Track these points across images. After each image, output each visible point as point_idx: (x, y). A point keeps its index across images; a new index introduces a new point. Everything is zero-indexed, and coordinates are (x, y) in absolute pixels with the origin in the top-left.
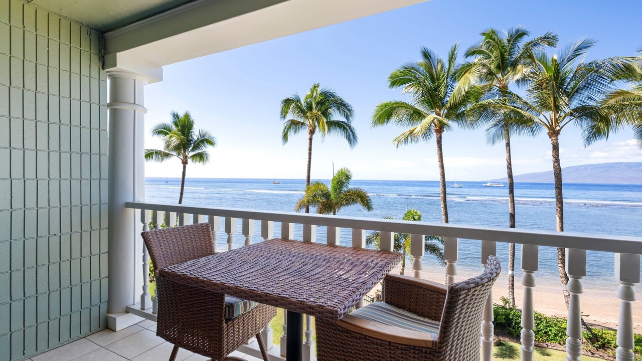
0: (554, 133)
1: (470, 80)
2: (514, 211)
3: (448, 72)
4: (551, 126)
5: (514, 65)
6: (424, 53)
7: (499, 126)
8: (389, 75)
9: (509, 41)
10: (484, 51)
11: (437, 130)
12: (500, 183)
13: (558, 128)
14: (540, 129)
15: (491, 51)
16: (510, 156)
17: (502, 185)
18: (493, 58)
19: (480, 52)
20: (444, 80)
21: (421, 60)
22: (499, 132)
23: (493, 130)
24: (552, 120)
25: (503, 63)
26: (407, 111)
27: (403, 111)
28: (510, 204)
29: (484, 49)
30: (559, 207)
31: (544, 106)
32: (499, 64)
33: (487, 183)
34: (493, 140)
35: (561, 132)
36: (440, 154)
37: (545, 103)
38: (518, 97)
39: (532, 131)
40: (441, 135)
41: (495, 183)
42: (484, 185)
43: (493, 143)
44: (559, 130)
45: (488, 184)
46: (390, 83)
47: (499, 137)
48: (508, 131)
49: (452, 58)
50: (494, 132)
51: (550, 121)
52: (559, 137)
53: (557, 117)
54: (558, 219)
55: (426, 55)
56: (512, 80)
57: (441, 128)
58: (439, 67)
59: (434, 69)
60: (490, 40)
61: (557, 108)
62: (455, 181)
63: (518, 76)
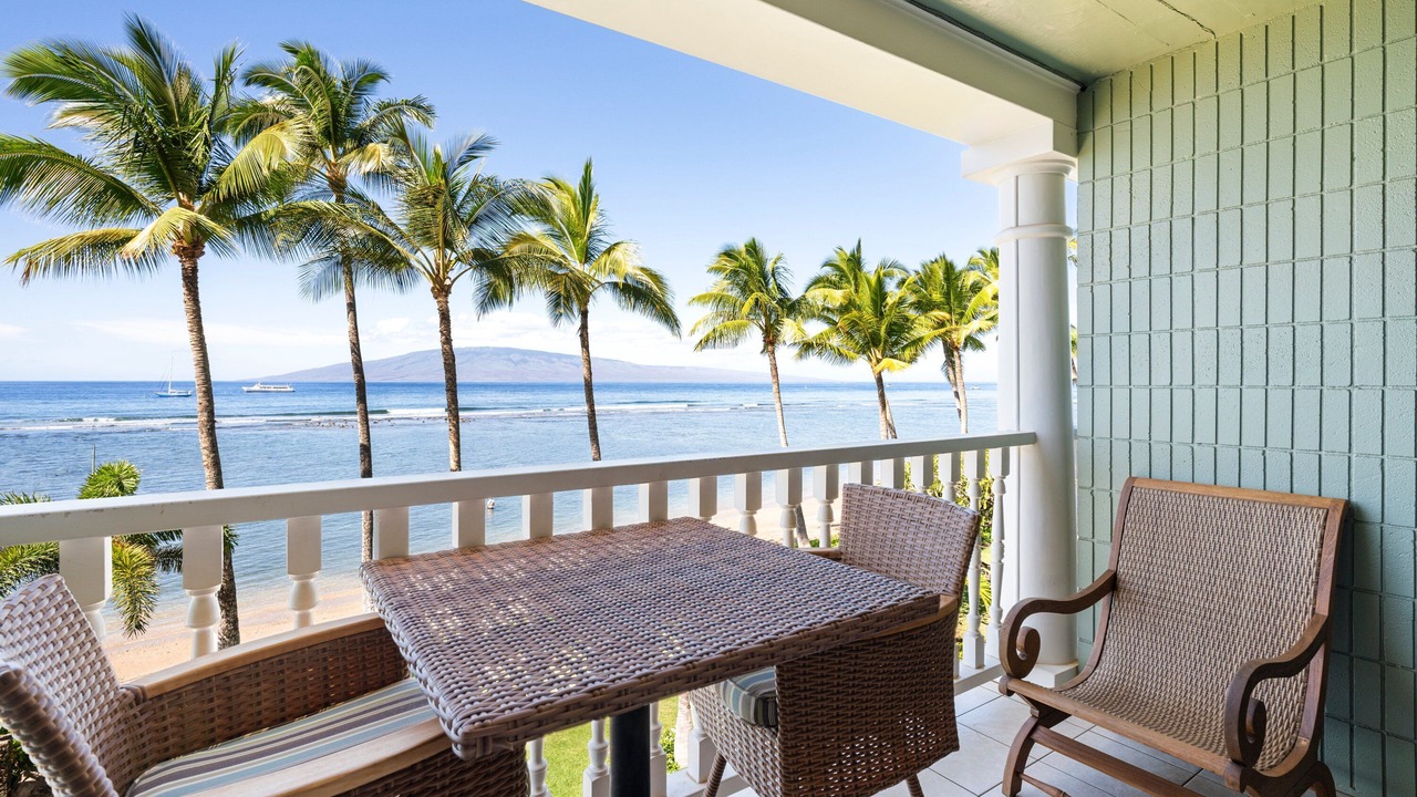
0: (442, 290)
1: (283, 148)
2: (369, 441)
3: (214, 107)
4: (438, 276)
5: (361, 139)
6: (137, 32)
7: (332, 262)
8: (10, 55)
9: (345, 84)
10: (293, 89)
11: (184, 248)
12: (284, 384)
13: (448, 282)
14: (415, 279)
15: (311, 94)
16: (356, 328)
17: (289, 389)
18: (315, 111)
19: (283, 86)
20: (201, 126)
21: (127, 50)
22: (331, 276)
23: (318, 269)
24: (438, 265)
25: (335, 127)
26: (82, 179)
27: (69, 177)
28: (359, 426)
29: (295, 82)
30: (454, 426)
31: (427, 237)
32: (327, 128)
33: (253, 384)
34: (318, 289)
35: (452, 289)
36: (194, 311)
37: (428, 233)
38: (379, 209)
39: (400, 283)
40: (195, 263)
41: (272, 384)
42: (245, 389)
43: (318, 296)
44: (450, 286)
45: (256, 388)
46: (12, 82)
47: (328, 286)
48: (349, 273)
49: (224, 77)
50: (318, 272)
51: (434, 267)
52: (450, 298)
53: (446, 262)
54: (452, 447)
55: (144, 39)
56: (356, 170)
57: (192, 246)
58: (185, 89)
59: (168, 84)
60: (309, 69)
61: (449, 244)
62: (169, 380)
63: (370, 166)
